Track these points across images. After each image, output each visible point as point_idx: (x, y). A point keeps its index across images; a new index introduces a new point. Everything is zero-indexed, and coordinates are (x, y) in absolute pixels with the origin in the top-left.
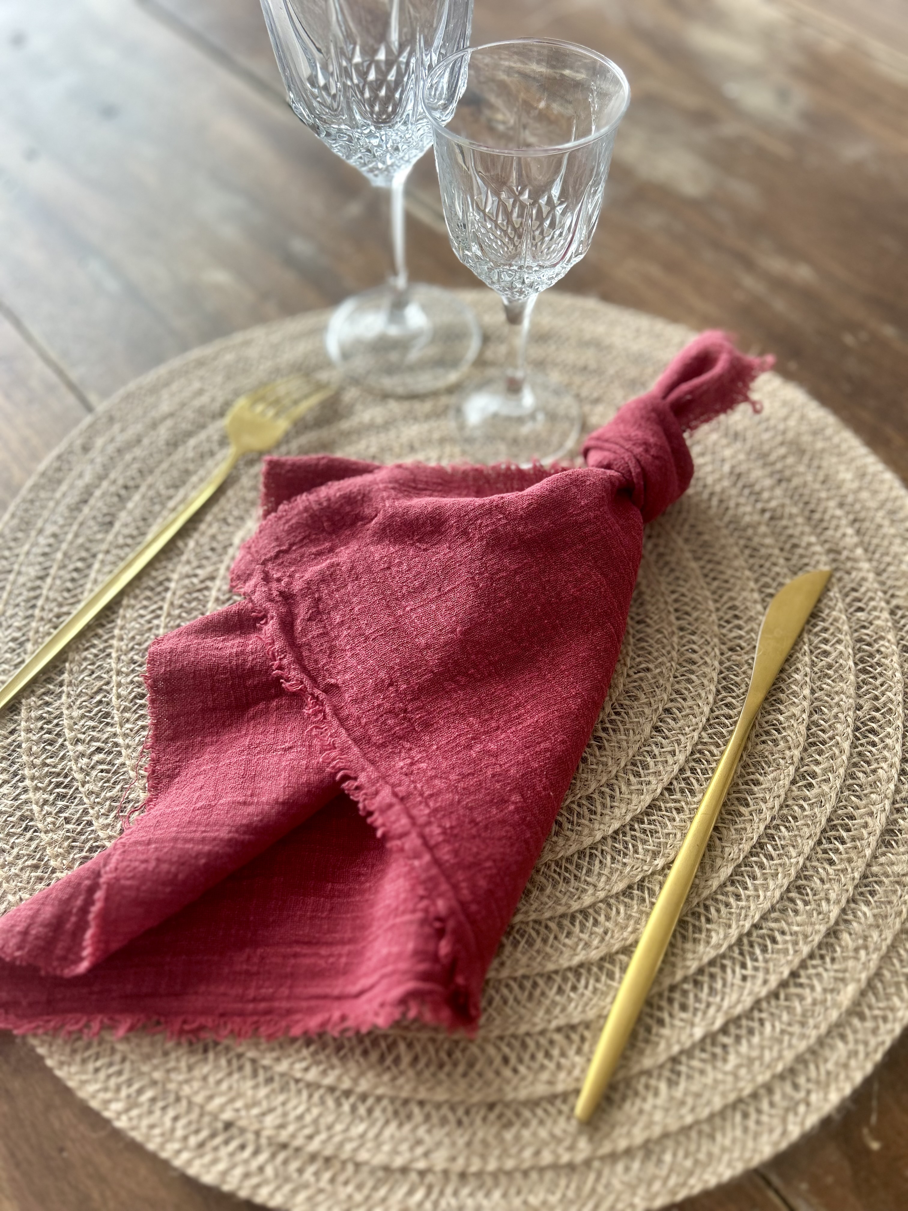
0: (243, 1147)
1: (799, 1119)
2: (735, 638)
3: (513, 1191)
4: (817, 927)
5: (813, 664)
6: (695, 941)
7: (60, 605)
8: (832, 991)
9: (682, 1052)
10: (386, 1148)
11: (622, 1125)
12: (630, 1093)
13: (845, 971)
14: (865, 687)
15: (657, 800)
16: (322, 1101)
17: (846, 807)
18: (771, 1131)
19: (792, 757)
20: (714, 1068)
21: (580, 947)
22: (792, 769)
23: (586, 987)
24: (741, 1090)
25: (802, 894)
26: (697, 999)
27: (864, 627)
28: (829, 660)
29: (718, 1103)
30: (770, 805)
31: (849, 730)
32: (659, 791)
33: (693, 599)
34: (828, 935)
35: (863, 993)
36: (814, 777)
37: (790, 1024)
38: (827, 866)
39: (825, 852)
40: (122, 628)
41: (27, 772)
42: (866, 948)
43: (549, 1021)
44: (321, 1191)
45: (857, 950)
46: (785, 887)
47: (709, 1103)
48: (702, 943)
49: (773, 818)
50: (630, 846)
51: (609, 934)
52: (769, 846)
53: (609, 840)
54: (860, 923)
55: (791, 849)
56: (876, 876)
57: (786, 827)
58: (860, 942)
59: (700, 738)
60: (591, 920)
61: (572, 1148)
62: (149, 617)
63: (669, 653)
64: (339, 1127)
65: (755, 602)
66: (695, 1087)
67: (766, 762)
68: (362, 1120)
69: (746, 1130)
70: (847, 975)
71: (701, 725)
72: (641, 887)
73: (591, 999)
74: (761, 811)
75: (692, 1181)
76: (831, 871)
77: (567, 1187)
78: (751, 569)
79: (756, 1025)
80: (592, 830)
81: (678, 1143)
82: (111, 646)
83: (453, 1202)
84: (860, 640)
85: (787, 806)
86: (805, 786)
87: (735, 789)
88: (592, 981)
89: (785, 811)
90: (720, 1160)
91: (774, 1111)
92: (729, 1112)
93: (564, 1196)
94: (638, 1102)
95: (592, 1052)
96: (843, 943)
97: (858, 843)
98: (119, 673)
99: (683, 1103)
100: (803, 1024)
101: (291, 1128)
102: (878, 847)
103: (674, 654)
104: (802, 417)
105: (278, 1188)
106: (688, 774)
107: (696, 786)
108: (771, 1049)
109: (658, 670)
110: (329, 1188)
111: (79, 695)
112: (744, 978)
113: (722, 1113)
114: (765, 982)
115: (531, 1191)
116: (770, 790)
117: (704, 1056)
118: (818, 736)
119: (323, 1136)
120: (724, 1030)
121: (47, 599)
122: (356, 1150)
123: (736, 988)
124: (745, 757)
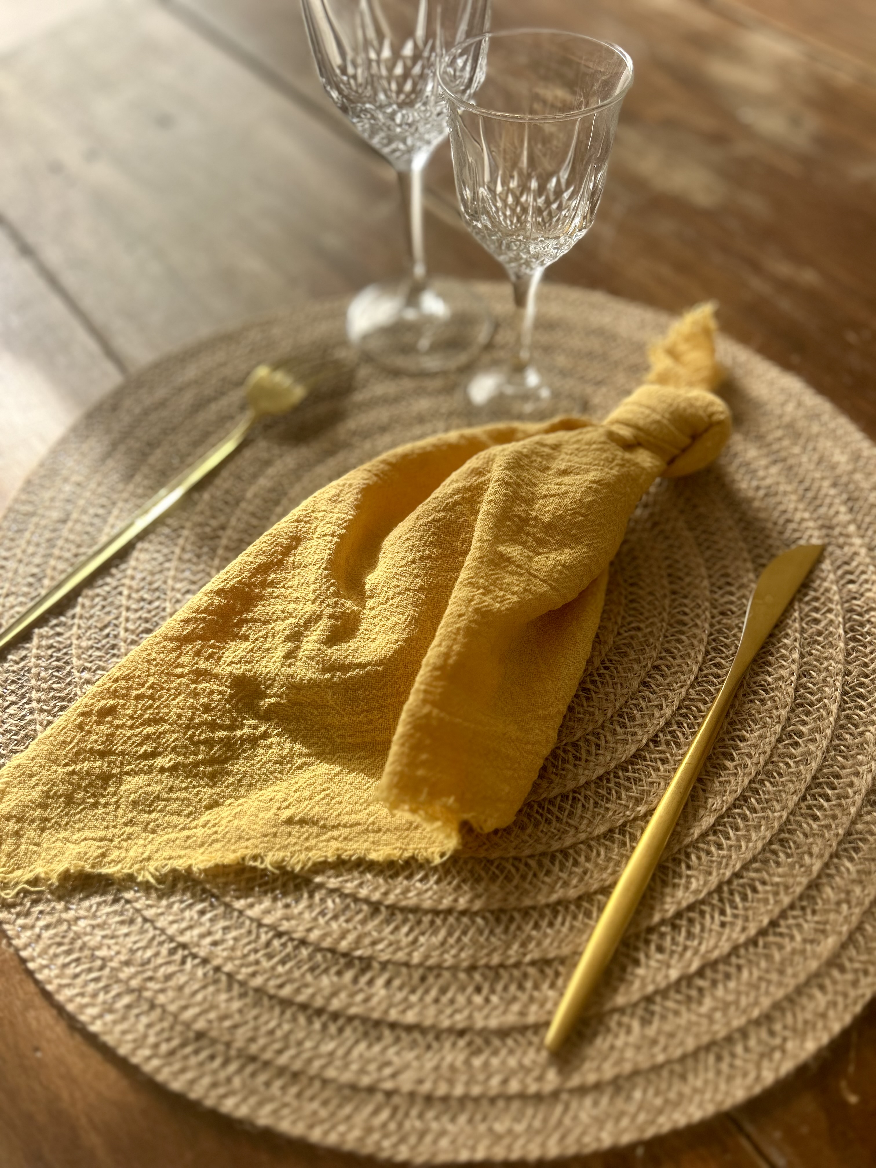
0: (212, 1057)
1: (774, 1065)
2: (727, 603)
3: (478, 1117)
4: (798, 879)
5: (803, 631)
6: (675, 886)
7: (79, 546)
8: (812, 942)
9: (656, 992)
10: (354, 1067)
11: (593, 1059)
12: (602, 1029)
13: (826, 923)
14: (854, 654)
15: (642, 750)
16: (294, 1019)
17: (832, 766)
18: (745, 1075)
19: (779, 717)
20: (689, 1010)
21: (559, 884)
22: (778, 728)
23: (563, 924)
24: (716, 1033)
25: (785, 847)
26: (674, 942)
27: (855, 598)
28: (820, 627)
29: (691, 1044)
30: (755, 760)
31: (837, 694)
32: (644, 741)
33: (686, 566)
34: (809, 887)
35: (844, 946)
36: (800, 737)
37: (767, 971)
38: (811, 822)
39: (809, 807)
40: (135, 569)
41: (34, 695)
42: (848, 902)
43: (524, 955)
44: (285, 1105)
45: (838, 903)
46: (768, 839)
47: (682, 1043)
48: (681, 888)
49: (758, 773)
50: (614, 792)
51: (589, 874)
52: (753, 800)
53: (593, 785)
54: (842, 878)
55: (775, 803)
56: (861, 833)
57: (771, 783)
58: (843, 896)
59: (688, 693)
60: (571, 860)
61: (540, 1079)
62: (161, 559)
63: (660, 614)
64: (308, 1044)
65: (748, 571)
66: (668, 1027)
67: (753, 721)
68: (332, 1038)
69: (718, 1072)
70: (828, 927)
71: (689, 682)
72: (622, 832)
73: (567, 936)
74: (746, 766)
75: (662, 1120)
76: (815, 826)
77: (534, 1117)
78: (745, 540)
79: (733, 970)
80: (577, 775)
81: (649, 1082)
82: (123, 585)
83: (418, 1124)
84: (851, 610)
85: (773, 762)
86: (791, 745)
87: (721, 744)
88: (569, 919)
89: (770, 767)
90: (691, 1100)
91: (748, 1056)
92: (702, 1055)
93: (530, 1127)
94: (610, 1038)
95: (565, 986)
96: (825, 896)
97: (843, 802)
98: (128, 609)
99: (654, 1042)
100: (781, 972)
101: (262, 1041)
102: (862, 806)
103: (665, 615)
104: (799, 404)
105: (244, 1100)
106: (675, 727)
107: (682, 739)
108: (747, 994)
109: (649, 630)
110: (295, 1103)
111: (89, 628)
112: (723, 925)
113: (695, 1054)
114: (744, 929)
115: (497, 1118)
116: (756, 746)
117: (679, 997)
118: (805, 698)
119: (291, 1052)
120: (700, 973)
121: (67, 540)
122: (324, 1067)
123: (714, 934)
124: (731, 715)
